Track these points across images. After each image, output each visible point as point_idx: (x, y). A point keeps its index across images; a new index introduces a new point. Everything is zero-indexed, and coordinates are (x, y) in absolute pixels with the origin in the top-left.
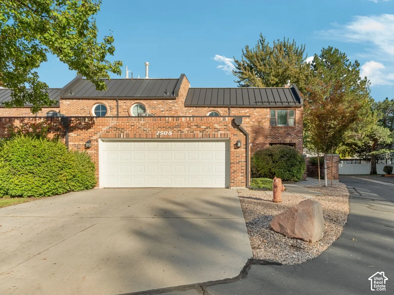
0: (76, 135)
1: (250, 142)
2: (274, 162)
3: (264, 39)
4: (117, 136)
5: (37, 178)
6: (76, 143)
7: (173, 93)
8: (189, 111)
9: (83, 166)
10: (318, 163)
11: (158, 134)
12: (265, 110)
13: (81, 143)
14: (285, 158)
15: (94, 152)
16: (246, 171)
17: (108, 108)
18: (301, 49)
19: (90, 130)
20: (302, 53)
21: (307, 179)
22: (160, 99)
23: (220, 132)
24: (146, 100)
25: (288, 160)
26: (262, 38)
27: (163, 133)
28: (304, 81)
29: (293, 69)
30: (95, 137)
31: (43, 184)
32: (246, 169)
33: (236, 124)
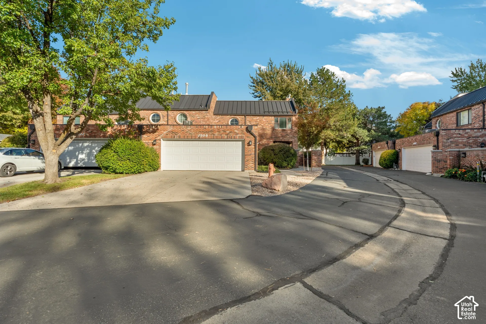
0: (147, 136)
1: (257, 142)
2: (275, 155)
3: (272, 62)
4: (173, 137)
5: (131, 163)
6: (147, 142)
7: (206, 106)
8: (217, 118)
9: (153, 156)
10: (307, 156)
11: (199, 136)
12: (271, 117)
13: (150, 142)
14: (283, 152)
15: (158, 147)
16: (255, 160)
17: (161, 116)
18: (301, 69)
19: (155, 133)
20: (301, 72)
21: (299, 167)
22: (197, 111)
23: (238, 135)
24: (187, 111)
25: (285, 153)
26: (271, 61)
27: (202, 136)
28: (302, 94)
29: (294, 85)
30: (159, 138)
31: (134, 166)
32: (255, 159)
33: (249, 130)
